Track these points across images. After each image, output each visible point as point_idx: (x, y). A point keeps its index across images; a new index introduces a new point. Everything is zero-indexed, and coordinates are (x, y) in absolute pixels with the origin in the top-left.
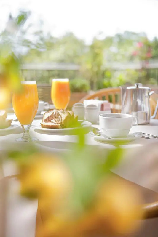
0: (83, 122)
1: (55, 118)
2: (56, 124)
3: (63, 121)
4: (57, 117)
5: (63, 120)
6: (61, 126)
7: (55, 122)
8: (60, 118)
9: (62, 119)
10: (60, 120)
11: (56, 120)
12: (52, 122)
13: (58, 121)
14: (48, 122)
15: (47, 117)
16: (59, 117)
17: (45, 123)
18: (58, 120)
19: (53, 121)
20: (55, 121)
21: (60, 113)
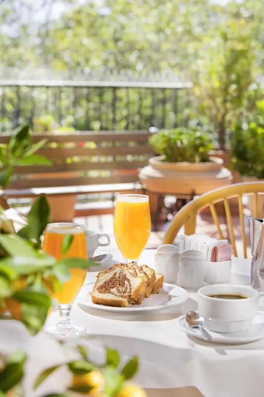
0: (174, 287)
1: (118, 286)
2: (120, 299)
3: (132, 293)
4: (122, 284)
5: (133, 290)
6: (128, 301)
7: (119, 294)
8: (128, 286)
9: (131, 289)
10: (128, 290)
11: (121, 289)
12: (113, 293)
13: (124, 292)
14: (105, 292)
15: (104, 282)
16: (126, 282)
17: (99, 294)
18: (124, 289)
19: (114, 290)
20: (118, 290)
21: (129, 276)
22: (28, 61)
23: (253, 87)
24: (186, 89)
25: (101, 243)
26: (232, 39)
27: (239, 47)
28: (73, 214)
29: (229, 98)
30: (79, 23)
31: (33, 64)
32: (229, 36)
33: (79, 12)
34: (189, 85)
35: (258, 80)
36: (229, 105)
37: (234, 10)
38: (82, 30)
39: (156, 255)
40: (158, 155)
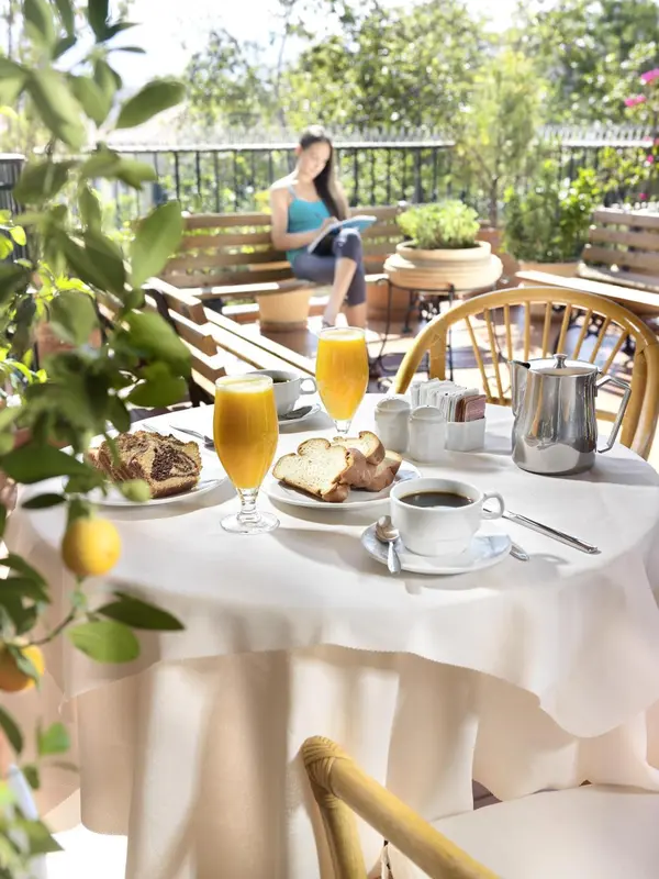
22: (258, 116)
23: (534, 142)
24: (447, 147)
25: (305, 389)
26: (507, 79)
27: (517, 89)
28: (306, 310)
29: (502, 158)
30: (321, 64)
31: (264, 120)
32: (504, 75)
33: (317, 50)
34: (451, 143)
35: (541, 133)
36: (502, 167)
37: (515, 39)
38: (322, 73)
39: (376, 414)
40: (408, 238)
